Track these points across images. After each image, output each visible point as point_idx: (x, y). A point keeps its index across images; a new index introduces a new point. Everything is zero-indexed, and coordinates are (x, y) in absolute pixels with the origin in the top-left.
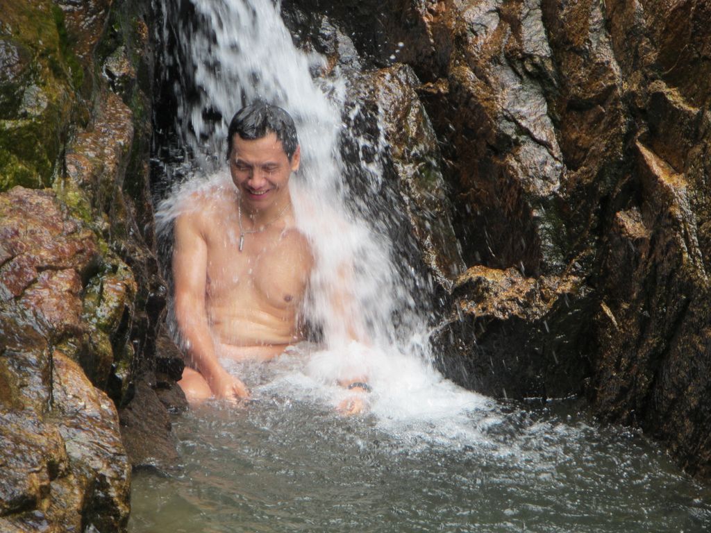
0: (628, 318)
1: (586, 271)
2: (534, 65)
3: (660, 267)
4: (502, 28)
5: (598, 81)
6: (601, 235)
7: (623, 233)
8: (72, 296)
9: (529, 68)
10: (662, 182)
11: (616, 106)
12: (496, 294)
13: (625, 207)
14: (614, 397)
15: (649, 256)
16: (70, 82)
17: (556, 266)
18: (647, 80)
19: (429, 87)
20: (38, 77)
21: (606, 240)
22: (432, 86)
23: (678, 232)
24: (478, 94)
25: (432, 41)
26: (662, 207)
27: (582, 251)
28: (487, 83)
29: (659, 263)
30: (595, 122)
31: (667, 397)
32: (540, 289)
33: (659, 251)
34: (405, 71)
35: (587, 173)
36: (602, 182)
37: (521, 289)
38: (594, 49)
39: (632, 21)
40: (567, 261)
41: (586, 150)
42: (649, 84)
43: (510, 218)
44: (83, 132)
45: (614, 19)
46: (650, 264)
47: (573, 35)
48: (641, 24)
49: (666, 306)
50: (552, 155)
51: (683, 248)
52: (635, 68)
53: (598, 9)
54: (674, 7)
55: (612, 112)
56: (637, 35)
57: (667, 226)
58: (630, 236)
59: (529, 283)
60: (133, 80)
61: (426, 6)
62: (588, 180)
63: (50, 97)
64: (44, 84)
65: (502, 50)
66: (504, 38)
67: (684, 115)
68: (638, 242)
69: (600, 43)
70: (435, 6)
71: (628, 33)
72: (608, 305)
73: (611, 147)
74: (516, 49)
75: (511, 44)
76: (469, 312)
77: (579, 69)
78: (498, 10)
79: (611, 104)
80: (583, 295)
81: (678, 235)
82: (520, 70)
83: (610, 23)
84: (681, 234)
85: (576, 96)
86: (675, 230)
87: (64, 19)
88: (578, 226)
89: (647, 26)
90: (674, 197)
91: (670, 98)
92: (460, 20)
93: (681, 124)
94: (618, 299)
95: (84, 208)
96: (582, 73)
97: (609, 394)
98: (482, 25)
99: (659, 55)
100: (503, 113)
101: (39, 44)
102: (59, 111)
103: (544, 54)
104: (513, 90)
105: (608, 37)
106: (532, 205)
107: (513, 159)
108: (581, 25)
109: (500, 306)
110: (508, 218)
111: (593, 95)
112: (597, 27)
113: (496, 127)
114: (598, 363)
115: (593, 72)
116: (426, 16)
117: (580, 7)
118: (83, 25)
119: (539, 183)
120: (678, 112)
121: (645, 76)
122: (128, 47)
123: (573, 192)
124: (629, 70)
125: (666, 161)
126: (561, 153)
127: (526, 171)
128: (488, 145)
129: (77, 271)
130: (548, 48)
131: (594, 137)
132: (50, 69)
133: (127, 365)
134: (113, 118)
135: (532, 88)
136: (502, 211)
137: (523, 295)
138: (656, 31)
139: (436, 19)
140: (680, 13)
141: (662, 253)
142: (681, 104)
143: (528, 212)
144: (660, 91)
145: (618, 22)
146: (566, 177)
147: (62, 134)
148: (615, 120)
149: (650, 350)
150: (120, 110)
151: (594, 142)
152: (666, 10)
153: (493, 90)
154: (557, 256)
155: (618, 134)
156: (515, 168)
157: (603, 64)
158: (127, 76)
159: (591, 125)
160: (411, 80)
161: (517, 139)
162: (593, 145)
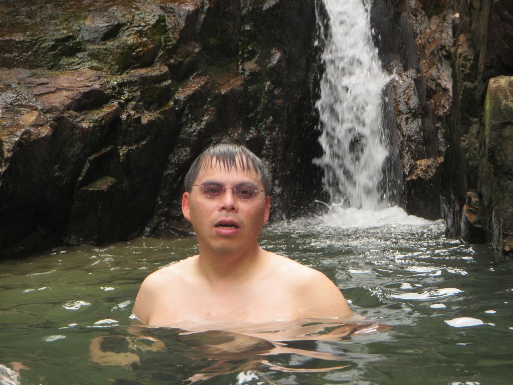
34: (412, 73)
50: (449, 95)
61: (419, 36)
65: (436, 47)
70: (422, 35)
100: (430, 77)
103: (450, 45)
106: (437, 121)
116: (418, 41)
126: (452, 94)
130: (452, 41)
135: (446, 63)
139: (421, 41)
161: (436, 89)
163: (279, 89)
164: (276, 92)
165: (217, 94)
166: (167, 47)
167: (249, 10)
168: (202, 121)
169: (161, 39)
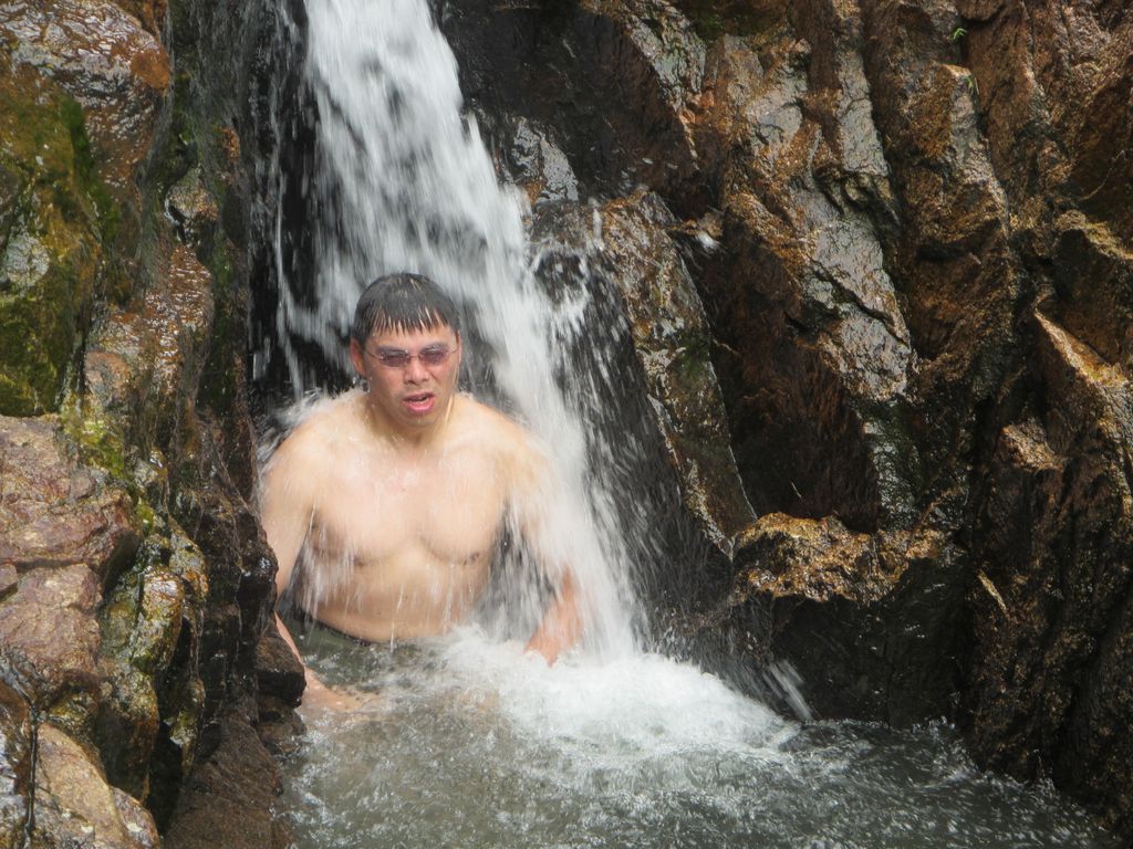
0: (1025, 600)
1: (954, 522)
2: (862, 189)
3: (1082, 520)
4: (807, 131)
5: (967, 214)
6: (976, 464)
7: (1015, 461)
8: (80, 614)
9: (853, 194)
10: (1083, 379)
11: (1000, 253)
12: (806, 560)
13: (1017, 419)
14: (1003, 726)
15: (1063, 500)
16: (94, 228)
17: (903, 514)
18: (1053, 210)
19: (691, 228)
20: (32, 219)
21: (986, 471)
22: (694, 225)
23: (1113, 461)
24: (771, 237)
25: (694, 153)
26: (1085, 419)
27: (946, 490)
28: (786, 219)
29: (1079, 512)
30: (963, 281)
31: (1096, 732)
32: (878, 551)
33: (1078, 492)
34: (650, 203)
35: (951, 363)
36: (979, 378)
37: (848, 552)
38: (960, 162)
39: (1026, 114)
40: (922, 504)
41: (950, 326)
42: (1057, 216)
43: (826, 437)
44: (119, 314)
45: (993, 113)
46: (1064, 512)
47: (925, 140)
48: (1042, 119)
49: (1093, 582)
50: (894, 335)
51: (1123, 488)
52: (1031, 191)
53: (966, 97)
54: (1100, 88)
55: (994, 264)
56: (1035, 137)
57: (1093, 451)
58: (1029, 466)
59: (859, 542)
60: (214, 224)
61: (684, 98)
62: (955, 375)
63: (54, 254)
64: (44, 232)
65: (809, 166)
66: (812, 147)
67: (1120, 267)
68: (1042, 476)
69: (968, 151)
70: (698, 97)
71: (1018, 135)
72: (990, 577)
73: (992, 321)
74: (832, 165)
75: (823, 157)
76: (764, 589)
77: (937, 194)
78: (800, 103)
79: (992, 251)
80: (948, 560)
81: (1113, 467)
82: (838, 198)
83: (986, 119)
84: (1119, 465)
85: (931, 238)
86: (1108, 457)
87: (83, 121)
88: (939, 450)
89: (1053, 122)
90: (1105, 403)
91: (1094, 240)
92: (740, 119)
93: (1114, 281)
94: (1007, 568)
95: (113, 450)
96: (940, 202)
97: (996, 722)
98: (775, 127)
99: (1074, 169)
100: (812, 268)
101: (36, 164)
102: (70, 280)
103: (876, 172)
104: (827, 229)
105: (984, 143)
106: (863, 415)
107: (830, 340)
108: (938, 124)
109: (813, 580)
110: (823, 436)
111: (961, 236)
112: (965, 126)
113: (800, 290)
114: (975, 671)
115: (961, 198)
116: (684, 114)
117: (935, 94)
118: (117, 131)
119: (872, 379)
120: (1106, 263)
121: (1051, 205)
122: (206, 170)
123: (929, 394)
124: (1021, 195)
125: (1087, 343)
126: (907, 331)
127: (852, 360)
128: (789, 320)
129: (92, 567)
130: (883, 163)
131: (962, 306)
132: (54, 206)
133: (192, 721)
134: (180, 285)
135: (857, 226)
136: (813, 424)
137: (850, 561)
138: (1067, 129)
139: (700, 118)
140: (1110, 99)
141: (1085, 495)
142: (1114, 249)
143: (856, 427)
144: (1076, 227)
145: (1001, 117)
146: (917, 370)
147: (78, 318)
148: (998, 277)
149: (1066, 654)
150: (191, 272)
151: (963, 312)
152: (1086, 94)
153: (795, 230)
154: (905, 497)
155: (1003, 300)
156: (834, 355)
157: (976, 185)
158: (204, 217)
159: (958, 285)
160: (660, 217)
161: (836, 309)
162: (962, 317)
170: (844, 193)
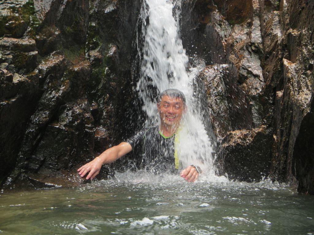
1: (269, 122)
2: (255, 47)
12: (234, 138)
25: (225, 51)
27: (267, 115)
28: (238, 57)
32: (251, 133)
34: (217, 66)
35: (269, 80)
36: (273, 82)
38: (274, 31)
40: (262, 120)
48: (285, 10)
50: (260, 80)
56: (284, 16)
61: (225, 39)
62: (269, 83)
65: (245, 45)
68: (281, 98)
69: (276, 29)
74: (249, 43)
79: (277, 48)
80: (267, 133)
82: (250, 50)
85: (267, 52)
86: (289, 83)
90: (289, 70)
91: (293, 33)
93: (296, 41)
98: (240, 39)
99: (290, 18)
100: (242, 67)
103: (259, 42)
104: (247, 58)
105: (279, 26)
106: (250, 100)
107: (245, 83)
108: (270, 24)
109: (234, 141)
111: (271, 48)
112: (276, 23)
113: (239, 72)
115: (272, 39)
116: (224, 43)
117: (271, 18)
119: (253, 91)
121: (286, 30)
123: (265, 91)
126: (263, 79)
127: (249, 87)
128: (237, 81)
130: (261, 40)
135: (255, 57)
137: (243, 135)
138: (289, 9)
139: (227, 42)
142: (296, 34)
143: (249, 103)
144: (290, 32)
146: (263, 86)
153: (240, 59)
155: (278, 60)
156: (245, 86)
159: (271, 61)
160: (219, 69)
161: (247, 76)
163: (113, 74)
164: (111, 77)
165: (71, 70)
166: (35, 26)
167: (95, 11)
168: (59, 90)
169: (30, 18)
170: (252, 49)
